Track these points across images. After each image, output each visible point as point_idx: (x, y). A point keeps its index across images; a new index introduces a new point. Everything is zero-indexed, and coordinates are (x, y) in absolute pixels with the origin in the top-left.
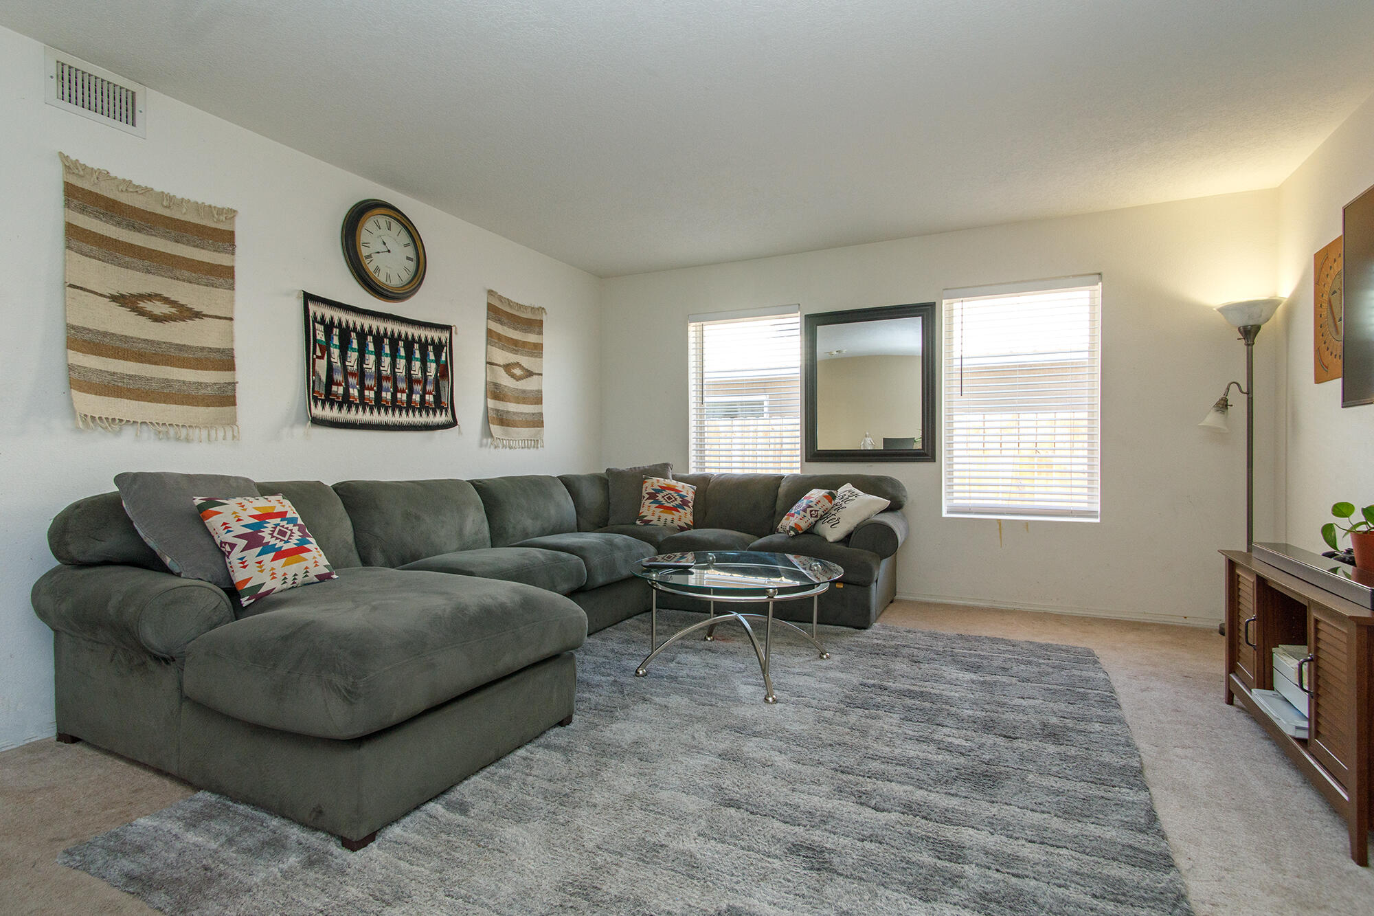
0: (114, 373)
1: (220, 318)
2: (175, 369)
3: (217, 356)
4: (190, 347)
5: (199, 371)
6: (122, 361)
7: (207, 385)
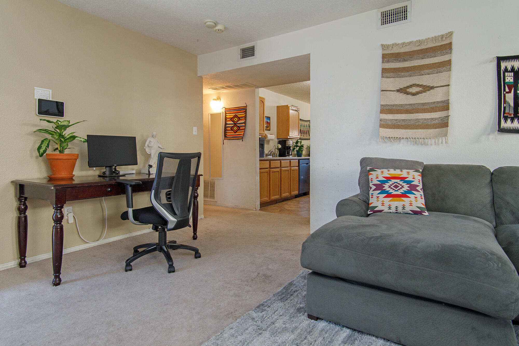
0: (397, 120)
1: (443, 86)
2: (421, 114)
3: (441, 105)
4: (428, 103)
5: (432, 113)
6: (400, 115)
7: (436, 119)
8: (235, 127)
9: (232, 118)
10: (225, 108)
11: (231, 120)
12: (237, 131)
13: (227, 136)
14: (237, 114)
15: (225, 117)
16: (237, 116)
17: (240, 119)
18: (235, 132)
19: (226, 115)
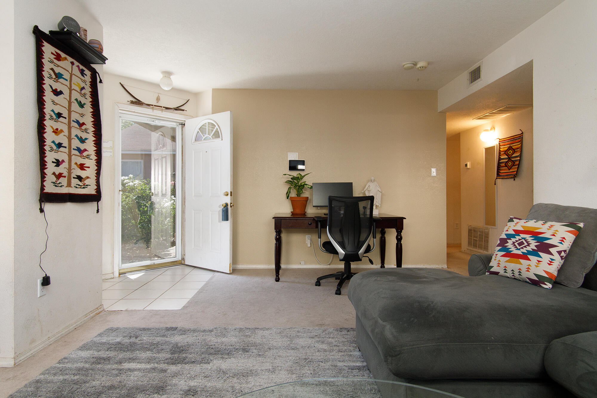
8: (510, 162)
9: (505, 151)
10: (500, 139)
11: (505, 153)
12: (512, 167)
13: (500, 175)
14: (511, 145)
15: (499, 150)
16: (511, 148)
17: (515, 151)
18: (509, 168)
19: (500, 148)
